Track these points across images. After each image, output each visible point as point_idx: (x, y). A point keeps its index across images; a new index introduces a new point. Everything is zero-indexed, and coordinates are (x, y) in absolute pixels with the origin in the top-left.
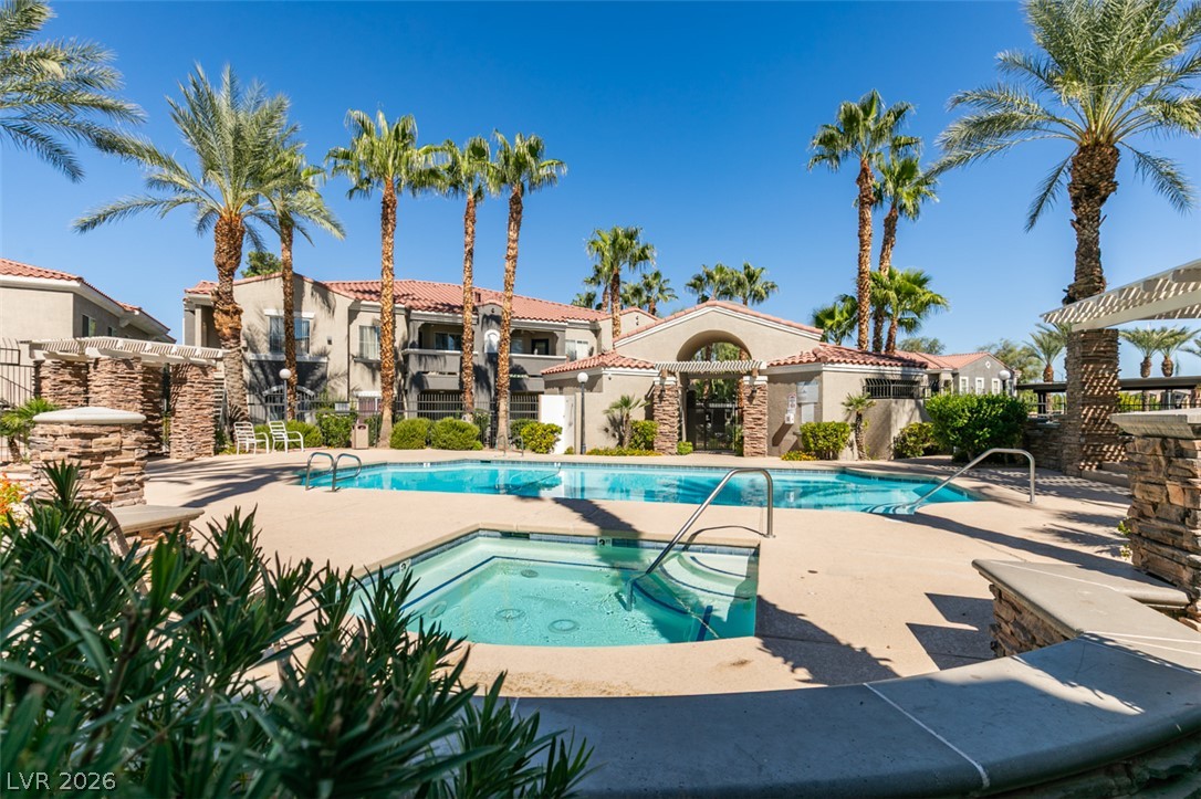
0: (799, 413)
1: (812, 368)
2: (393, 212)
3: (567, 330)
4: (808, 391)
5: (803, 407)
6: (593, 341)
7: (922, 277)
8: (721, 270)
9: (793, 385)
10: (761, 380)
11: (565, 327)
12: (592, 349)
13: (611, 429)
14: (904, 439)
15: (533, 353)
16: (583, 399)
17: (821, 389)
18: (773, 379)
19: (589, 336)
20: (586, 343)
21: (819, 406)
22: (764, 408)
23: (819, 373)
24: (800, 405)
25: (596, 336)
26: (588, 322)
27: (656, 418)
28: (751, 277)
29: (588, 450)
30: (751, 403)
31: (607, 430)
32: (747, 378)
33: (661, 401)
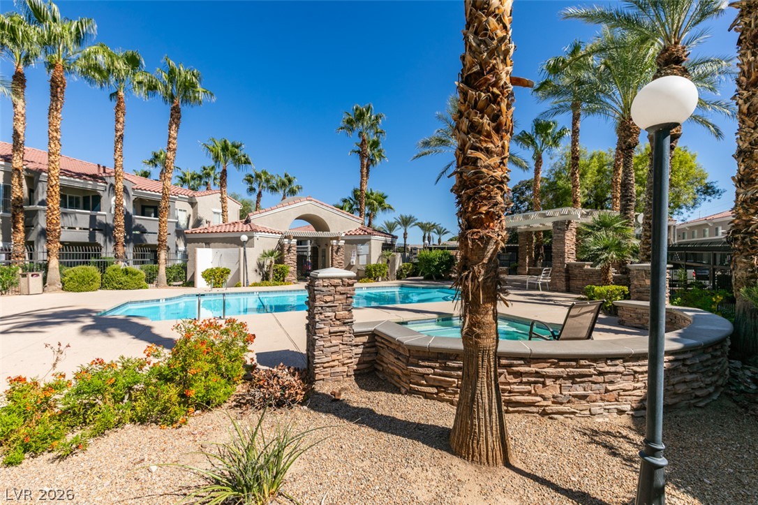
0: (358, 259)
1: (366, 237)
2: (62, 92)
3: (176, 202)
4: (363, 249)
5: (360, 257)
6: (190, 210)
7: (384, 195)
8: (265, 173)
9: (354, 245)
10: (342, 243)
11: (175, 199)
12: (190, 215)
13: (258, 270)
14: (401, 270)
15: (150, 216)
16: (245, 252)
17: (370, 248)
18: (347, 242)
19: (187, 206)
20: (185, 211)
21: (369, 256)
22: (343, 257)
23: (369, 240)
24: (358, 255)
25: (192, 207)
26: (187, 197)
27: (286, 263)
28: (290, 181)
29: (250, 284)
30: (337, 254)
31: (256, 271)
32: (335, 241)
33: (288, 253)
